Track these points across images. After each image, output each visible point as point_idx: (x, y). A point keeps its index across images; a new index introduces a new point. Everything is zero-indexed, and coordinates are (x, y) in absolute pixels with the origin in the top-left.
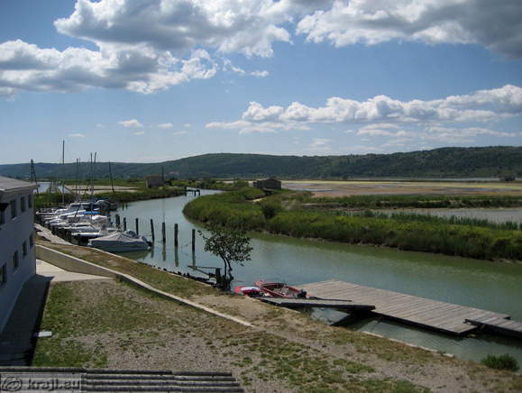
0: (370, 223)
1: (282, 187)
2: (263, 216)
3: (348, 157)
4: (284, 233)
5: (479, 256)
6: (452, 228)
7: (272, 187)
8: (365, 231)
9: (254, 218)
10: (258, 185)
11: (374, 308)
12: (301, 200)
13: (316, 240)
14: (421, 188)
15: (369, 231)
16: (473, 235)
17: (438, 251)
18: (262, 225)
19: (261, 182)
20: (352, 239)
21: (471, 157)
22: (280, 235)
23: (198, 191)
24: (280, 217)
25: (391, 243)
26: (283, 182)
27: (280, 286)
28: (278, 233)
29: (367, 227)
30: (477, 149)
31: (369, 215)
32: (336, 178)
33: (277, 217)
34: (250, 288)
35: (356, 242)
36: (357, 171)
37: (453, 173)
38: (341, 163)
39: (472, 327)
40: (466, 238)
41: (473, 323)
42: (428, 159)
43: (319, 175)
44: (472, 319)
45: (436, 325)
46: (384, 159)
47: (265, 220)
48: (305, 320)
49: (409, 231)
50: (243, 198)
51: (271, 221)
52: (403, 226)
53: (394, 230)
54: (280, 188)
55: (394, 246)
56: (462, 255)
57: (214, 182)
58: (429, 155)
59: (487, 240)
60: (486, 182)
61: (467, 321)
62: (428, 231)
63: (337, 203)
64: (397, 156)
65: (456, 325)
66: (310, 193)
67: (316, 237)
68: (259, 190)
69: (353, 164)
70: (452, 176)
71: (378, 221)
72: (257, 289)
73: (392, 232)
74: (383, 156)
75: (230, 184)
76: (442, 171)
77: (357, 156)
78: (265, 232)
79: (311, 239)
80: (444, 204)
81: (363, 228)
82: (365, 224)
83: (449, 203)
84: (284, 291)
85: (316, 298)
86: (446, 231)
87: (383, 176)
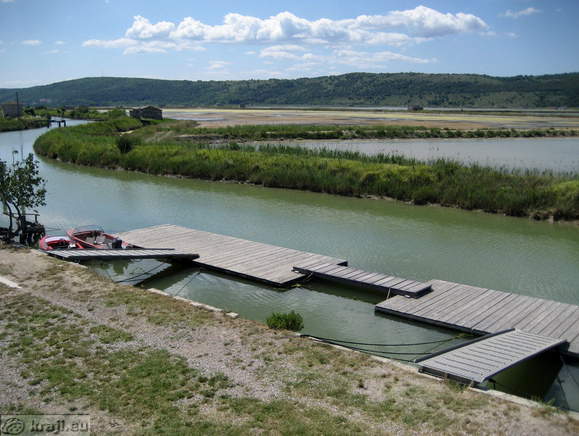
0: (234, 156)
1: (164, 116)
2: (118, 149)
3: (248, 82)
4: (140, 169)
5: (347, 192)
6: (321, 161)
7: (151, 116)
8: (228, 166)
9: (108, 153)
10: (135, 114)
11: (197, 256)
12: (178, 130)
13: (174, 177)
14: (323, 117)
15: (233, 166)
16: (343, 170)
17: (304, 188)
18: (117, 161)
19: (137, 111)
20: (213, 176)
21: (382, 84)
22: (136, 172)
23: (63, 121)
24: (138, 151)
25: (255, 178)
26: (164, 110)
27: (96, 234)
28: (133, 170)
29: (231, 162)
30: (388, 75)
31: (235, 148)
32: (234, 106)
33: (134, 150)
34: (58, 238)
35: (218, 178)
36: (258, 98)
37: (362, 101)
38: (240, 89)
39: (300, 275)
40: (334, 173)
41: (301, 271)
42: (337, 85)
43: (215, 102)
44: (301, 266)
45: (259, 275)
46: (288, 85)
47: (119, 155)
48: (88, 276)
49: (276, 165)
50: (114, 129)
51: (127, 156)
52: (270, 160)
53: (261, 164)
54: (160, 118)
55: (258, 183)
56: (329, 192)
57: (86, 111)
58: (336, 81)
59: (356, 174)
60: (393, 111)
61: (295, 269)
62: (295, 165)
63: (217, 135)
64: (302, 82)
65: (282, 273)
66: (195, 123)
67: (175, 173)
68: (135, 120)
69: (254, 90)
70: (361, 104)
71: (242, 155)
72: (67, 239)
73: (258, 167)
74: (288, 81)
75: (105, 113)
76: (350, 99)
77: (258, 81)
78: (120, 169)
79: (169, 176)
80: (336, 135)
81: (226, 163)
82: (228, 157)
83: (342, 134)
84: (101, 239)
85: (135, 248)
86: (315, 164)
87: (286, 103)
